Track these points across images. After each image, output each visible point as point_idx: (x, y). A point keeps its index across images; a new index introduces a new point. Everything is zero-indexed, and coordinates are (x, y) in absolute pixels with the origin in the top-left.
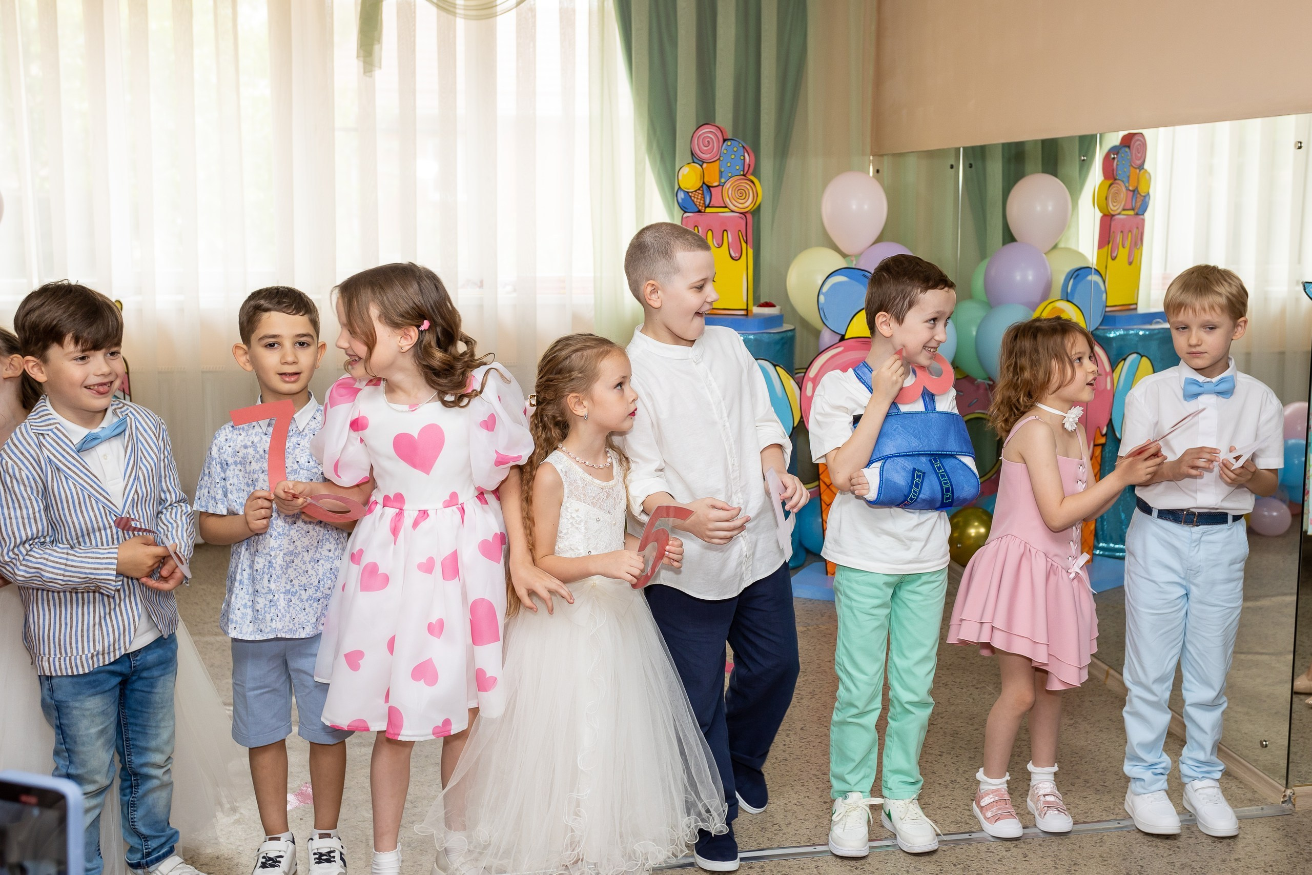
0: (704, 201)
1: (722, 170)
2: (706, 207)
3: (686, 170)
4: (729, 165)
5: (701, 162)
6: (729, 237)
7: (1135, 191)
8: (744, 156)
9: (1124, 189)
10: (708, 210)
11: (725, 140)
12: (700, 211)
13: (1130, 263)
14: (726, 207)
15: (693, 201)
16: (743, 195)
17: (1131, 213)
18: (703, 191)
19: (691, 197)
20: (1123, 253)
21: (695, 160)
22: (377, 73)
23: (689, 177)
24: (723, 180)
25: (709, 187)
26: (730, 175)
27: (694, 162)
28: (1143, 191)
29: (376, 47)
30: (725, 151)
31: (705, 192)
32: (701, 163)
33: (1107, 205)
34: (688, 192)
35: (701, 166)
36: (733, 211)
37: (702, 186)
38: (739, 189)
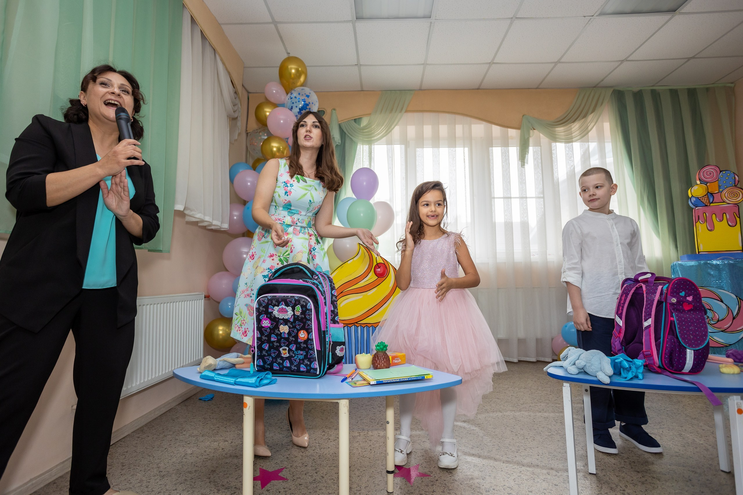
0: (709, 201)
1: (720, 185)
2: (710, 204)
3: (695, 188)
4: (725, 182)
6: (727, 216)
8: (735, 177)
10: (712, 205)
11: (721, 171)
12: (706, 206)
14: (724, 202)
15: (702, 201)
16: (736, 195)
18: (708, 196)
19: (700, 200)
21: (702, 182)
22: (527, 166)
23: (698, 190)
24: (721, 190)
25: (712, 194)
26: (726, 187)
27: (701, 183)
29: (527, 156)
30: (722, 176)
31: (709, 196)
32: (706, 183)
34: (698, 198)
35: (706, 185)
36: (729, 204)
37: (707, 194)
38: (732, 193)
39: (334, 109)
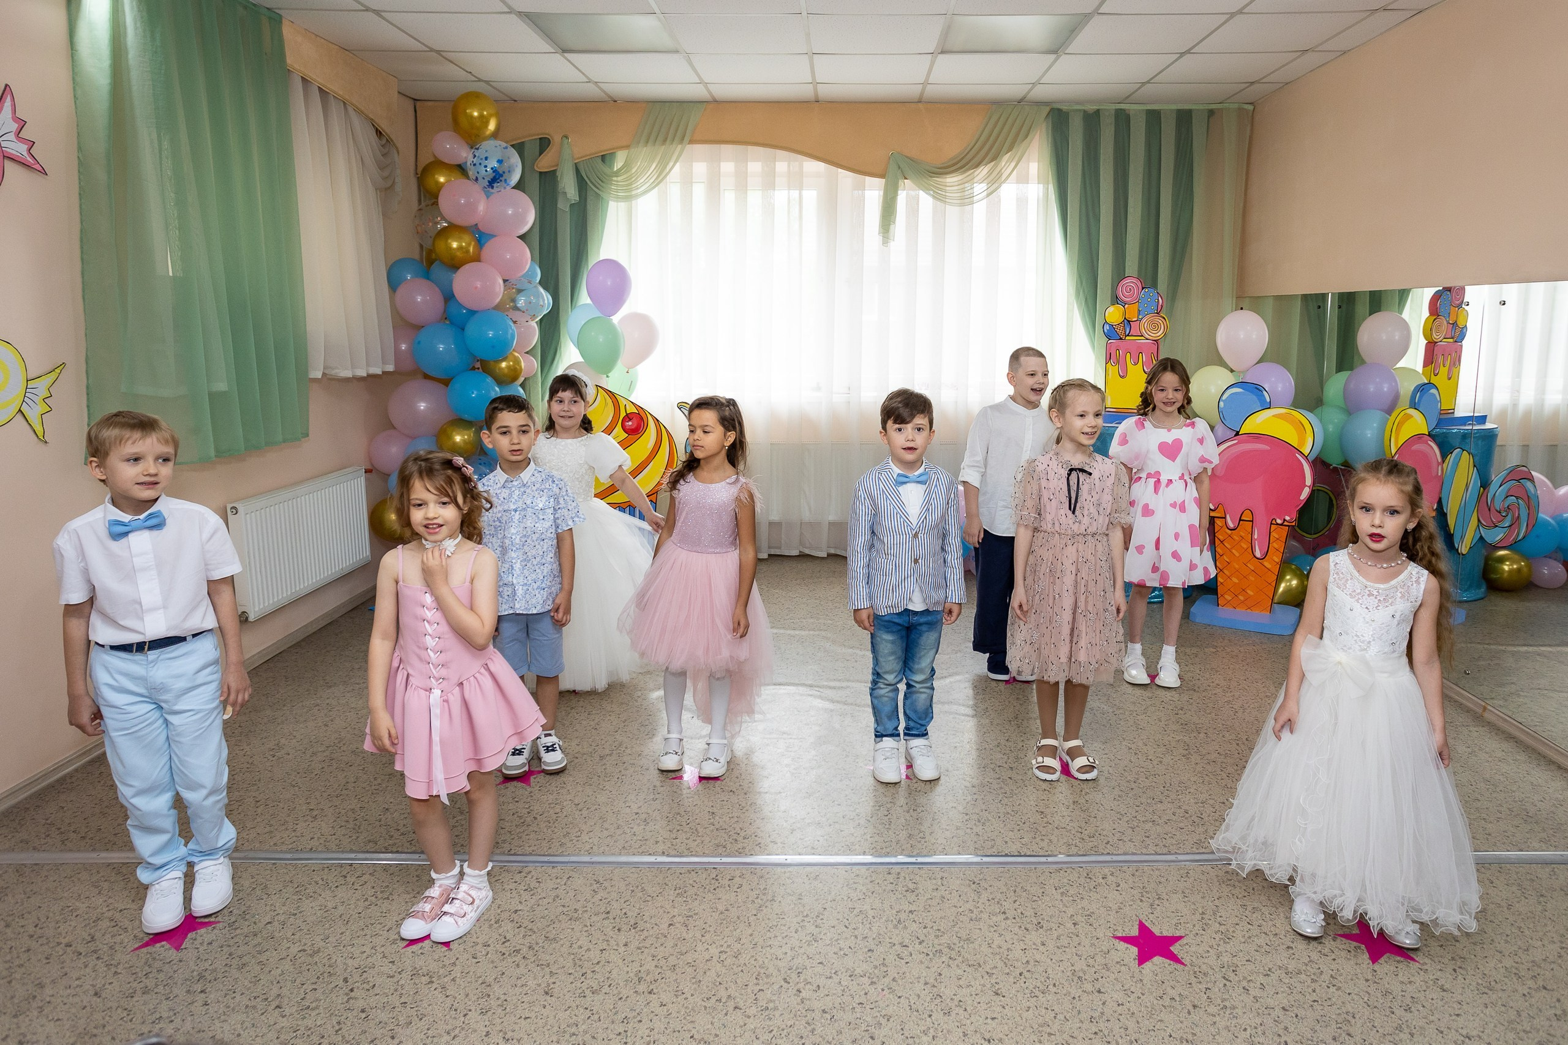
0: (1124, 332)
1: (1141, 309)
2: (1125, 337)
3: (1112, 309)
4: (1146, 305)
5: (1124, 304)
6: (1143, 358)
7: (1455, 324)
8: (1158, 299)
9: (1445, 323)
10: (1127, 338)
11: (1143, 288)
12: (1121, 339)
13: (1449, 379)
14: (1141, 337)
15: (1116, 333)
16: (1156, 327)
17: (1451, 340)
18: (1124, 324)
19: (1114, 330)
20: (1443, 371)
21: (1120, 303)
22: (892, 244)
23: (1114, 314)
24: (1140, 317)
25: (1129, 321)
26: (1146, 313)
27: (1116, 303)
28: (1461, 324)
29: (892, 227)
30: (1144, 296)
31: (1126, 325)
33: (1431, 334)
34: (1112, 325)
35: (1124, 306)
36: (1146, 340)
37: (1124, 321)
38: (1152, 323)
39: (567, 137)
